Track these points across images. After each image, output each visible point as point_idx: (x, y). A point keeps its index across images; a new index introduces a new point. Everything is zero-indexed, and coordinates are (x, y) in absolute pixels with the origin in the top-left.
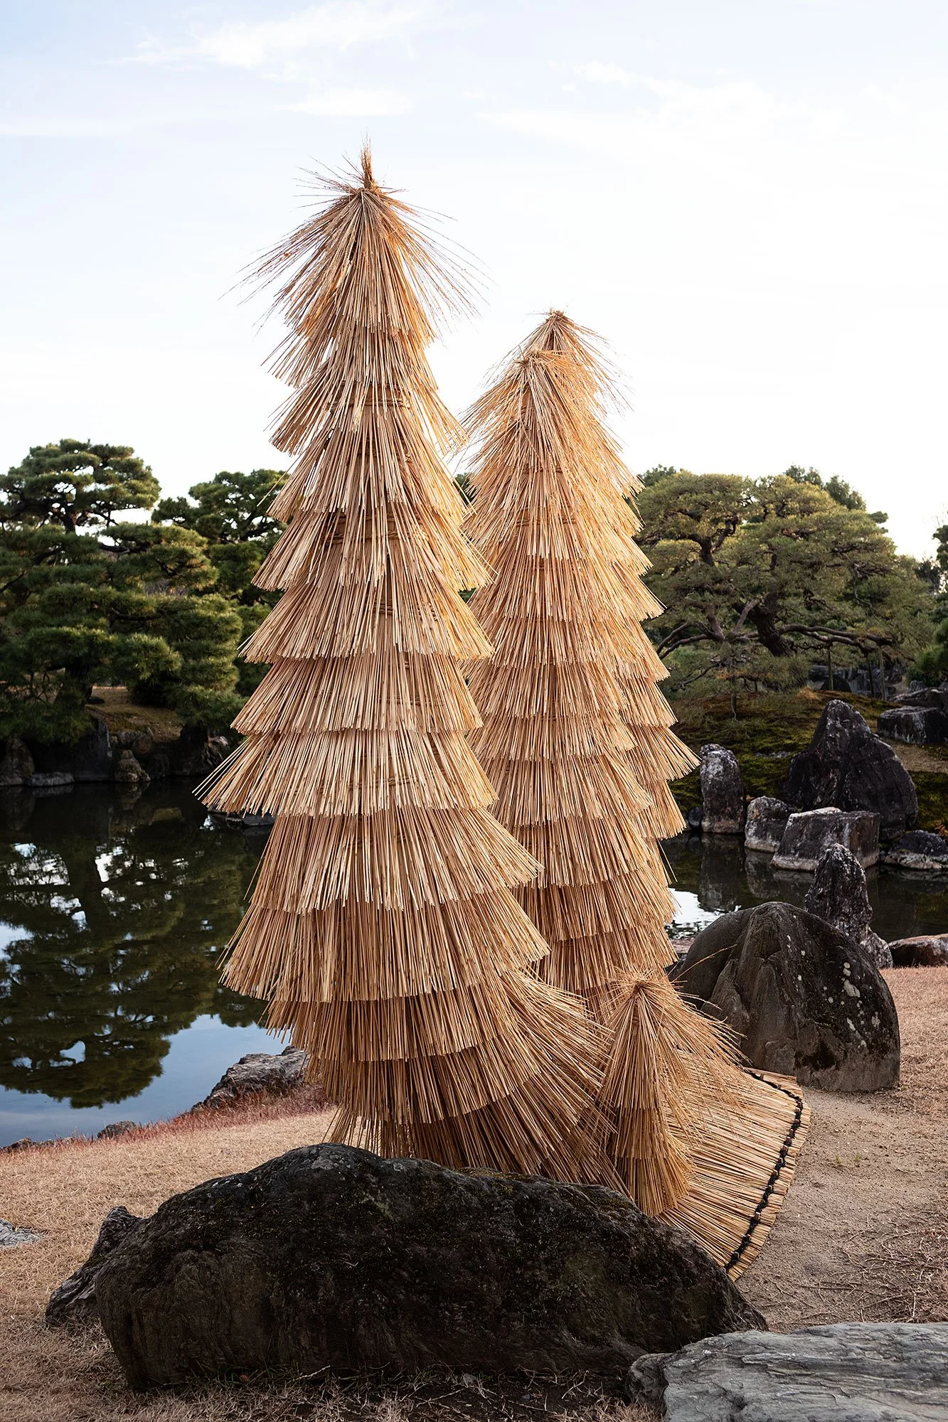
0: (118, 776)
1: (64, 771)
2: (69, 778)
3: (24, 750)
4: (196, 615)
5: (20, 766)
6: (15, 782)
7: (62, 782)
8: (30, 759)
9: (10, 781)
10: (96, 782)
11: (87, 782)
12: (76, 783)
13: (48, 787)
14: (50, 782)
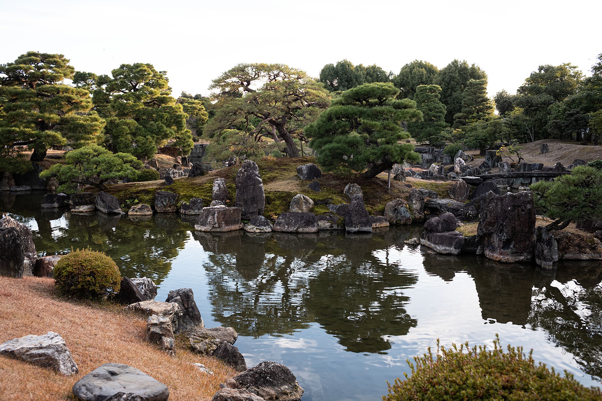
0: (48, 188)
1: (27, 185)
2: (28, 188)
3: (10, 176)
4: (78, 123)
5: (8, 183)
6: (6, 189)
7: (24, 189)
8: (13, 180)
9: (4, 189)
10: (40, 190)
11: (36, 190)
12: (32, 190)
13: (18, 191)
14: (18, 189)
